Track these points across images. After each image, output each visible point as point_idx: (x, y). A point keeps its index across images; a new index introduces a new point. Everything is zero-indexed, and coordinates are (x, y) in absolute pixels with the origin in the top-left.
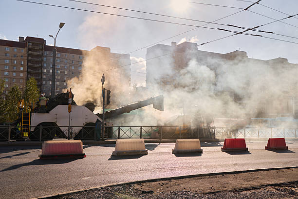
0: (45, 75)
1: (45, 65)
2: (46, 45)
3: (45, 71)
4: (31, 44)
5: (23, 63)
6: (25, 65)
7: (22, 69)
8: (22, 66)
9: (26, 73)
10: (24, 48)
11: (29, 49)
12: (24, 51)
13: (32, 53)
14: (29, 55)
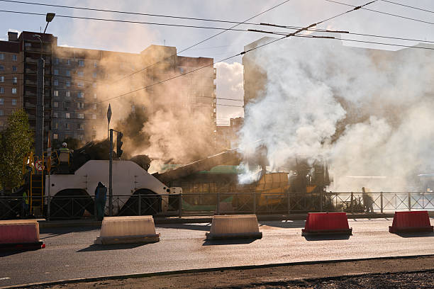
0: (56, 101)
1: (56, 84)
2: (58, 45)
3: (56, 93)
4: (30, 45)
5: (16, 81)
6: (20, 84)
7: (14, 91)
8: (15, 85)
9: (21, 99)
10: (18, 52)
11: (27, 55)
12: (17, 58)
13: (33, 61)
14: (26, 65)
